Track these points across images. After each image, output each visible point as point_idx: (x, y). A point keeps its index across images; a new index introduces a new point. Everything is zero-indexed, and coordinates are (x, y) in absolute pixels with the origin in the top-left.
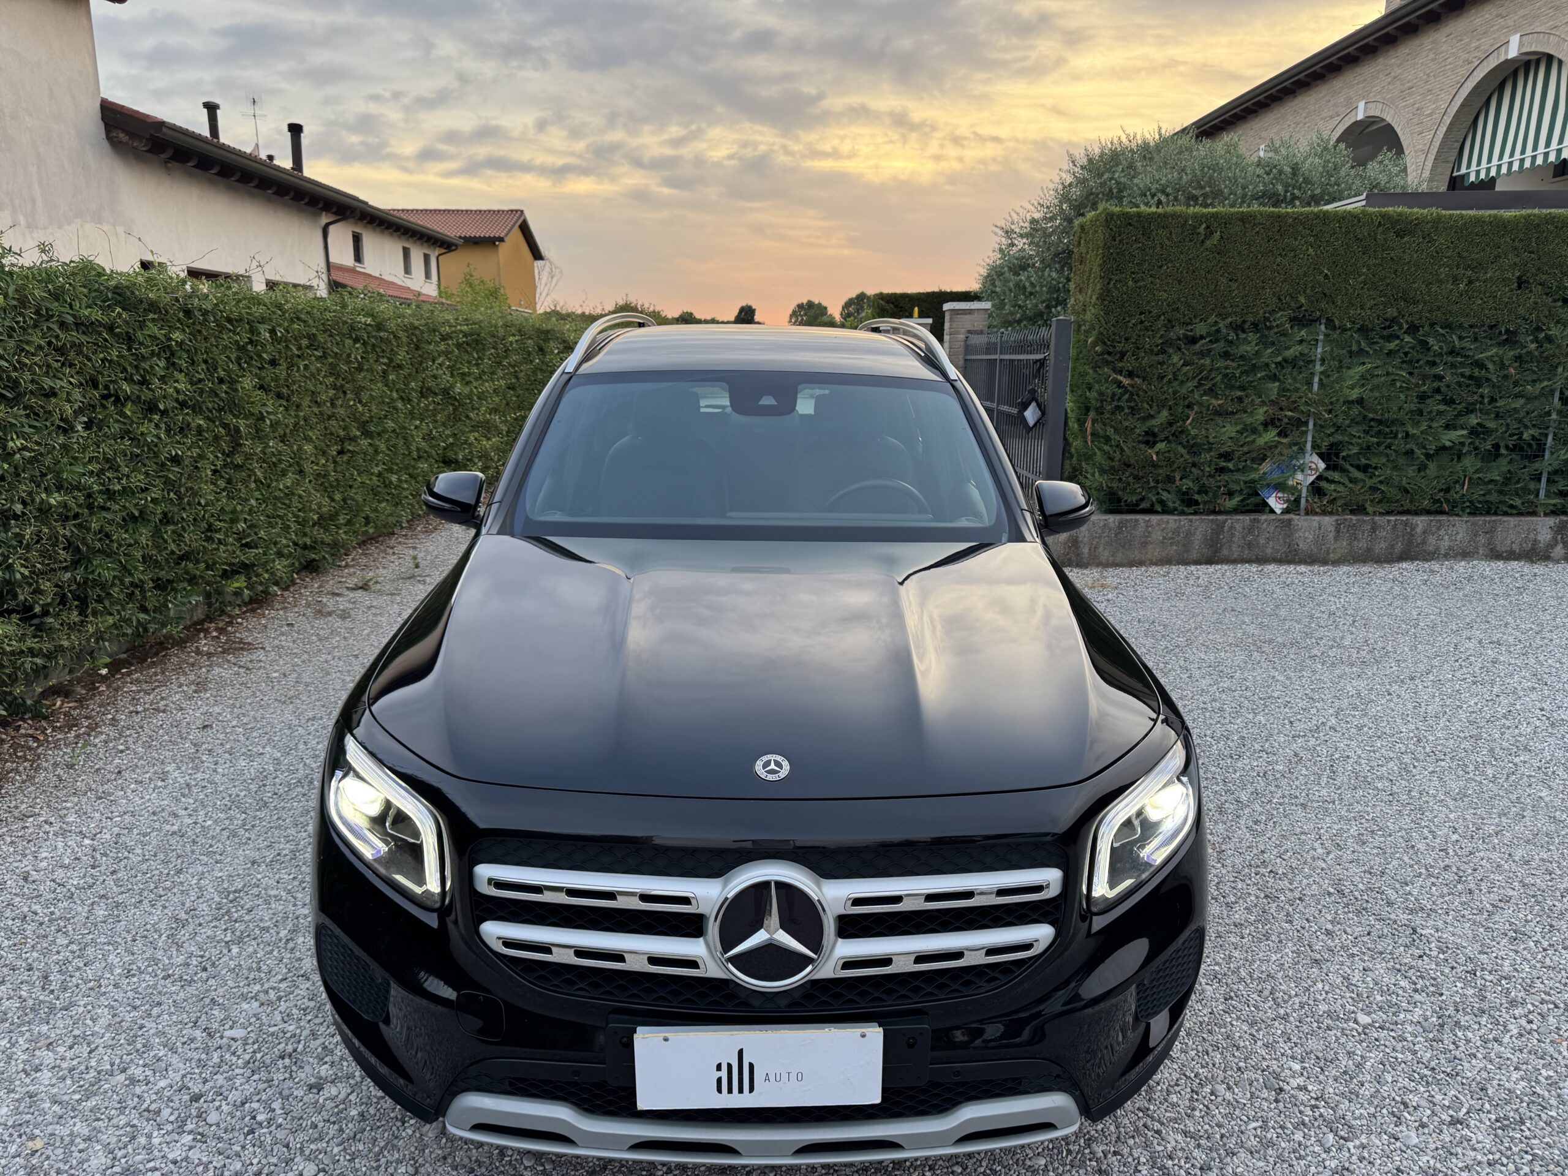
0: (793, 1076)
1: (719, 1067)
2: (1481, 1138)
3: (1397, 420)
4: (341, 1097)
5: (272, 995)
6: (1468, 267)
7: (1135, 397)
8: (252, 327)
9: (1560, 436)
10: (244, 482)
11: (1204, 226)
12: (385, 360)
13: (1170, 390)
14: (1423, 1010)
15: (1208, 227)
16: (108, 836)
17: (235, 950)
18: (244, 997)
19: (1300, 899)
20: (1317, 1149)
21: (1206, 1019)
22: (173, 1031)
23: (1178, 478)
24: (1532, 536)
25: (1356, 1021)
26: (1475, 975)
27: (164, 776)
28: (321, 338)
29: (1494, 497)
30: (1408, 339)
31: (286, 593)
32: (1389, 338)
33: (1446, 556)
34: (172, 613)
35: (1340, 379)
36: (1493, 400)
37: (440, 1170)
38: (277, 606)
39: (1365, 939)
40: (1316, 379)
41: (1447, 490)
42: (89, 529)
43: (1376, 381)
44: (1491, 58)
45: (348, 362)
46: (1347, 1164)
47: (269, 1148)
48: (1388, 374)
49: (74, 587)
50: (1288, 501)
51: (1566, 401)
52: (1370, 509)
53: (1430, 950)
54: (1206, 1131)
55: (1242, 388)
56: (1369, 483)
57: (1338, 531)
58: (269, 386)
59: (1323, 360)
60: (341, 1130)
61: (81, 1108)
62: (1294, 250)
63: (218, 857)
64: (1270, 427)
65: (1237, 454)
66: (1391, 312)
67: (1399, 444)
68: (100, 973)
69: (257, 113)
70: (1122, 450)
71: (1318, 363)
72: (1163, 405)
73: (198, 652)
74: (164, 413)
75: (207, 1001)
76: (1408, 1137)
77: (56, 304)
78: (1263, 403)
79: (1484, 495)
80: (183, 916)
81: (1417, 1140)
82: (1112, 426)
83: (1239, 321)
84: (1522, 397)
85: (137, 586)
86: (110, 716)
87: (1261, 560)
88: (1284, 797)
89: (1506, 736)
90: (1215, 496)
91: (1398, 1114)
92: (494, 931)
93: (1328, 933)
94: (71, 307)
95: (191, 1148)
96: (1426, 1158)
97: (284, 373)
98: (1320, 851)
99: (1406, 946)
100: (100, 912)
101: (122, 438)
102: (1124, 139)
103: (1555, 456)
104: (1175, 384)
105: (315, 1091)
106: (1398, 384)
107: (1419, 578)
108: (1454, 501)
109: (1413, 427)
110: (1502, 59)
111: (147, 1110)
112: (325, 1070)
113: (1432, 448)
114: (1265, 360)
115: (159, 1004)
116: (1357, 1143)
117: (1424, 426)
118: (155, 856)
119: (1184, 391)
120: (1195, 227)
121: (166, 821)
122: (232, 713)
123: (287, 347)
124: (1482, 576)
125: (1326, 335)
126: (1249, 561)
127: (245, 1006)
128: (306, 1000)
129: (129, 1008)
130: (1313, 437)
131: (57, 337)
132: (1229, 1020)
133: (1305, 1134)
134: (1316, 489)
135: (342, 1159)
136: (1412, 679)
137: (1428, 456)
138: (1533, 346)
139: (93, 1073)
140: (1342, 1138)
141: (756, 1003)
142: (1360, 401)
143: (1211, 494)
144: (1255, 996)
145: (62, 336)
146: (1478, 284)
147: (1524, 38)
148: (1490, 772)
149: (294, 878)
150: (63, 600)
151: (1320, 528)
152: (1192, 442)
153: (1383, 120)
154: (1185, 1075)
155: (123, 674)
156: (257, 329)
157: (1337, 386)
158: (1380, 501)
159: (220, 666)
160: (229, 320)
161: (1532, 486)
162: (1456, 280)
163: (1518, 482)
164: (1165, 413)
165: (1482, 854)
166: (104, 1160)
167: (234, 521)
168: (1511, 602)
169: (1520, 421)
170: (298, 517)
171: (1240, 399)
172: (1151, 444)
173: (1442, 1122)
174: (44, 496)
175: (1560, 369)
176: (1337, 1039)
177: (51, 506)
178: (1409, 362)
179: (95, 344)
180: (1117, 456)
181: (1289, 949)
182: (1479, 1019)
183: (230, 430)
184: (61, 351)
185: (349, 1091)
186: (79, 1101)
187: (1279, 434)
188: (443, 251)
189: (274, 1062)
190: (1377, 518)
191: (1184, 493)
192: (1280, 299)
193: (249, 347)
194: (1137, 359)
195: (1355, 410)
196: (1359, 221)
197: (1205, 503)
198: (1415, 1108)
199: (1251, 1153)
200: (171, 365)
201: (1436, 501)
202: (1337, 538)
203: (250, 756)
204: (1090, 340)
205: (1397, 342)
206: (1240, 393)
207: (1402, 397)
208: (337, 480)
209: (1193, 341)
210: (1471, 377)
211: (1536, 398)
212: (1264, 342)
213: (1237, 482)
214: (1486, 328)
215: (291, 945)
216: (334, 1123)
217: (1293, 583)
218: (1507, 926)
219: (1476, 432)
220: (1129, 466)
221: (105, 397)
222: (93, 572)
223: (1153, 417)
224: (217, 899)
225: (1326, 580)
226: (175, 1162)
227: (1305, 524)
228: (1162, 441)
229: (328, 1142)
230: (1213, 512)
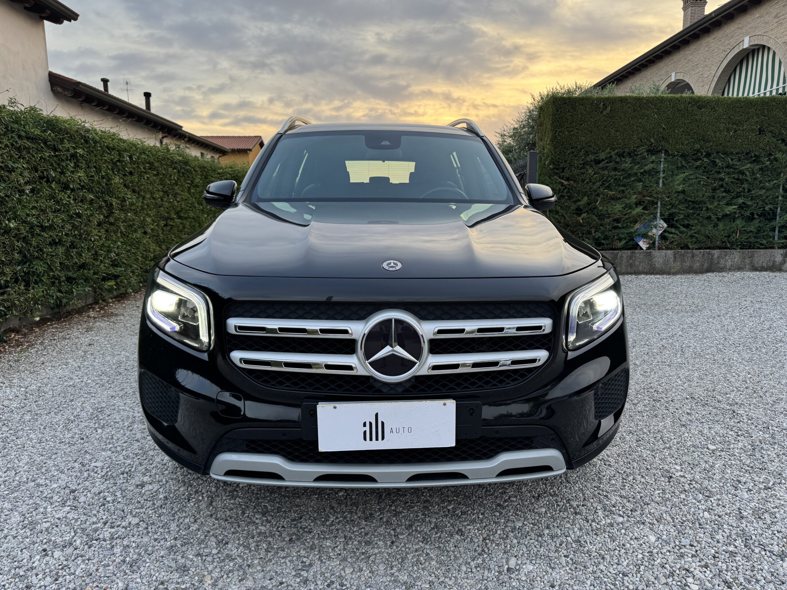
0: (406, 430)
1: (365, 425)
2: (782, 494)
3: (702, 201)
4: (154, 490)
5: (119, 449)
6: (734, 124)
7: (571, 191)
8: (120, 153)
9: (784, 208)
10: (115, 232)
11: (602, 104)
12: (189, 182)
13: (588, 187)
14: (744, 442)
15: (604, 105)
16: (34, 387)
17: (100, 431)
18: (103, 450)
19: (672, 401)
20: (694, 501)
21: (627, 449)
22: (63, 464)
23: (593, 232)
24: (772, 259)
25: (708, 448)
26: (768, 428)
27: (67, 364)
28: (156, 164)
29: (752, 240)
30: (705, 160)
31: (136, 295)
32: (696, 160)
33: (730, 270)
34: (75, 294)
35: (673, 181)
36: (749, 191)
37: (209, 520)
38: (131, 299)
39: (708, 416)
40: (661, 181)
41: (729, 237)
42: (31, 245)
43: (691, 182)
44: (735, 48)
45: (170, 180)
46: (711, 507)
47: (113, 512)
48: (697, 178)
49: (22, 274)
50: (649, 243)
51: (786, 190)
52: (691, 247)
53: (743, 419)
54: (632, 495)
55: (624, 186)
56: (689, 233)
57: (675, 257)
58: (129, 185)
59: (664, 171)
60: (154, 504)
61: (8, 497)
62: (647, 116)
63: (93, 395)
64: (639, 206)
65: (623, 219)
66: (697, 146)
67: (704, 213)
68: (25, 442)
69: (129, 88)
70: (565, 218)
71: (662, 173)
72: (585, 194)
73: (89, 317)
74: (73, 190)
75: (83, 452)
76: (743, 495)
77: (16, 125)
78: (635, 193)
79: (747, 239)
80: (72, 418)
81: (747, 496)
82: (559, 206)
83: (621, 151)
84: (764, 189)
85: (56, 279)
86: (40, 341)
87: (637, 273)
88: (658, 362)
89: (770, 337)
90: (613, 241)
91: (736, 486)
92: (237, 355)
93: (688, 414)
94: (24, 128)
95: (68, 513)
96: (754, 504)
97: (136, 180)
98: (680, 382)
99: (730, 418)
100: (27, 417)
101: (50, 200)
102: (558, 87)
103: (782, 218)
104: (591, 184)
105: (140, 487)
106: (702, 183)
107: (717, 279)
108: (733, 242)
109: (710, 205)
110: (741, 49)
111: (46, 497)
112: (146, 479)
113: (720, 215)
114: (635, 171)
115: (56, 453)
116: (715, 498)
117: (716, 204)
118: (59, 394)
119: (595, 187)
120: (598, 105)
121: (66, 381)
122: (105, 339)
123: (138, 167)
124: (749, 277)
125: (665, 159)
126: (631, 274)
127: (103, 453)
128: (137, 450)
129: (39, 456)
130: (661, 210)
131: (16, 142)
132: (640, 449)
133: (686, 495)
134: (663, 237)
135: (153, 516)
136: (719, 316)
137: (718, 219)
138: (768, 163)
139: (16, 482)
140: (707, 496)
141: (385, 390)
142: (683, 192)
143: (610, 240)
144: (653, 440)
145: (19, 142)
146: (739, 132)
147: (751, 38)
148: (764, 350)
149: (134, 402)
150: (16, 281)
151: (666, 256)
152: (600, 213)
153: (684, 81)
154: (618, 472)
155: (48, 325)
156: (123, 154)
157: (672, 184)
158: (695, 243)
159: (99, 322)
160: (108, 147)
161: (771, 234)
162: (728, 130)
163: (764, 232)
164: (586, 198)
165: (765, 382)
166: (19, 519)
167: (109, 251)
168: (765, 287)
169: (763, 201)
170: (143, 254)
171: (623, 192)
172: (579, 215)
173: (761, 489)
174: (7, 222)
175: (782, 175)
176: (698, 456)
177: (11, 229)
178: (706, 172)
179: (37, 149)
180: (562, 221)
181: (668, 421)
182: (773, 446)
183: (107, 204)
184: (19, 149)
185: (159, 487)
186: (7, 495)
187: (643, 209)
188: (221, 155)
189: (118, 475)
190: (694, 251)
191: (597, 240)
192: (641, 141)
193: (118, 163)
194: (571, 171)
195: (681, 196)
196: (679, 101)
197: (607, 244)
198: (745, 483)
199: (658, 504)
200: (77, 166)
201: (723, 242)
202: (675, 261)
203: (114, 355)
204: (547, 163)
205: (700, 161)
206: (623, 188)
207: (704, 189)
208: (163, 239)
209: (598, 162)
210: (738, 179)
211: (771, 189)
212: (634, 162)
213: (623, 233)
214: (744, 154)
215: (131, 428)
216: (150, 501)
217: (654, 282)
218: (782, 409)
219: (742, 207)
220: (568, 226)
221: (41, 178)
222: (33, 268)
223: (579, 200)
224: (91, 411)
225: (670, 280)
226: (59, 519)
227: (658, 254)
228: (585, 213)
229: (146, 509)
230: (612, 249)
